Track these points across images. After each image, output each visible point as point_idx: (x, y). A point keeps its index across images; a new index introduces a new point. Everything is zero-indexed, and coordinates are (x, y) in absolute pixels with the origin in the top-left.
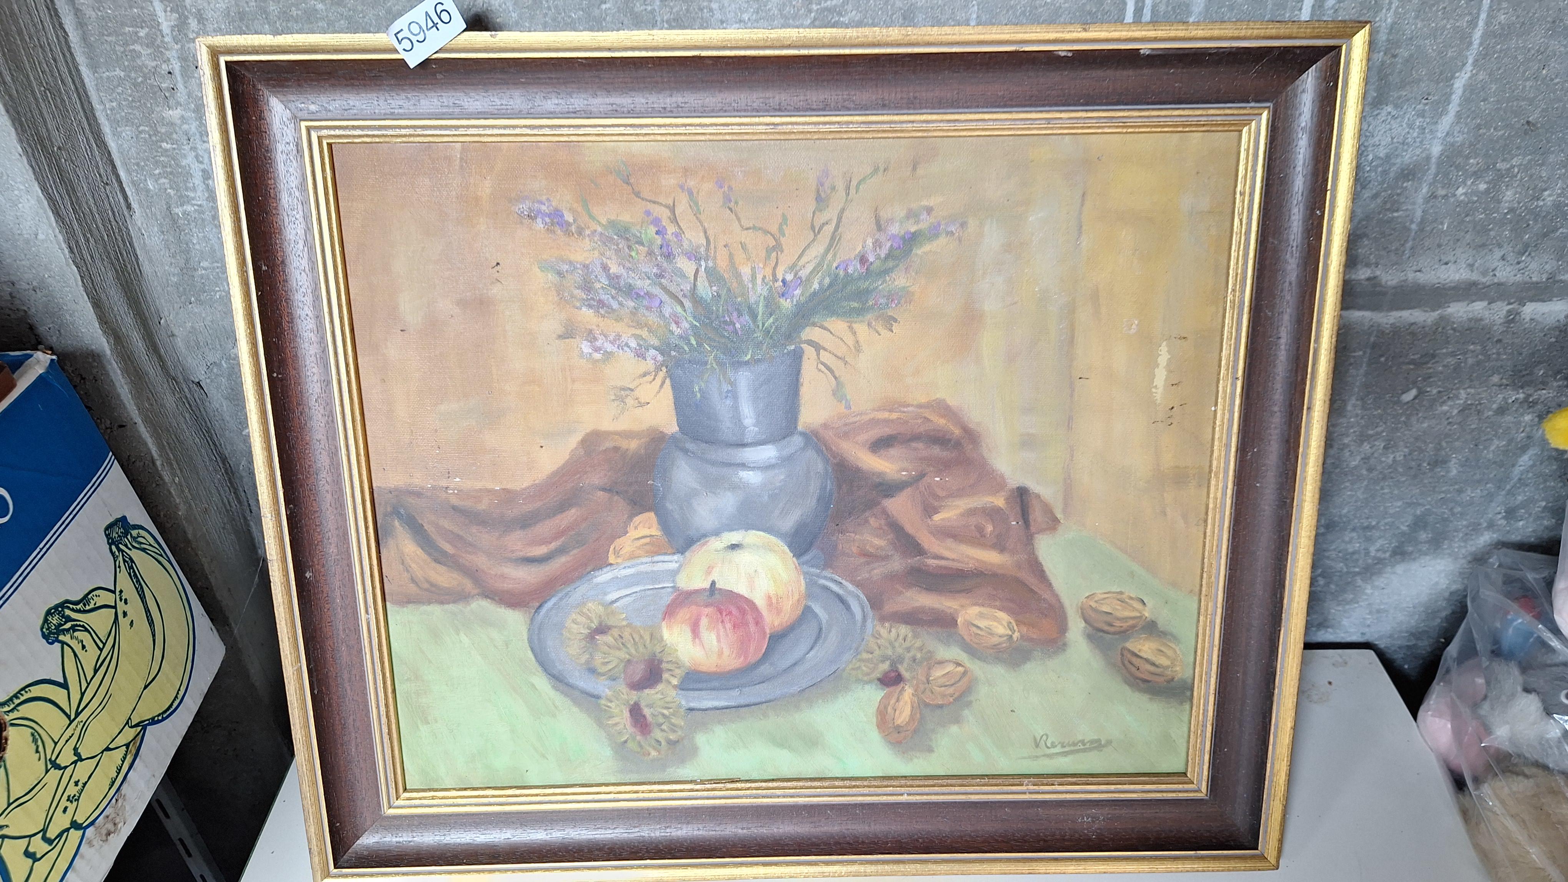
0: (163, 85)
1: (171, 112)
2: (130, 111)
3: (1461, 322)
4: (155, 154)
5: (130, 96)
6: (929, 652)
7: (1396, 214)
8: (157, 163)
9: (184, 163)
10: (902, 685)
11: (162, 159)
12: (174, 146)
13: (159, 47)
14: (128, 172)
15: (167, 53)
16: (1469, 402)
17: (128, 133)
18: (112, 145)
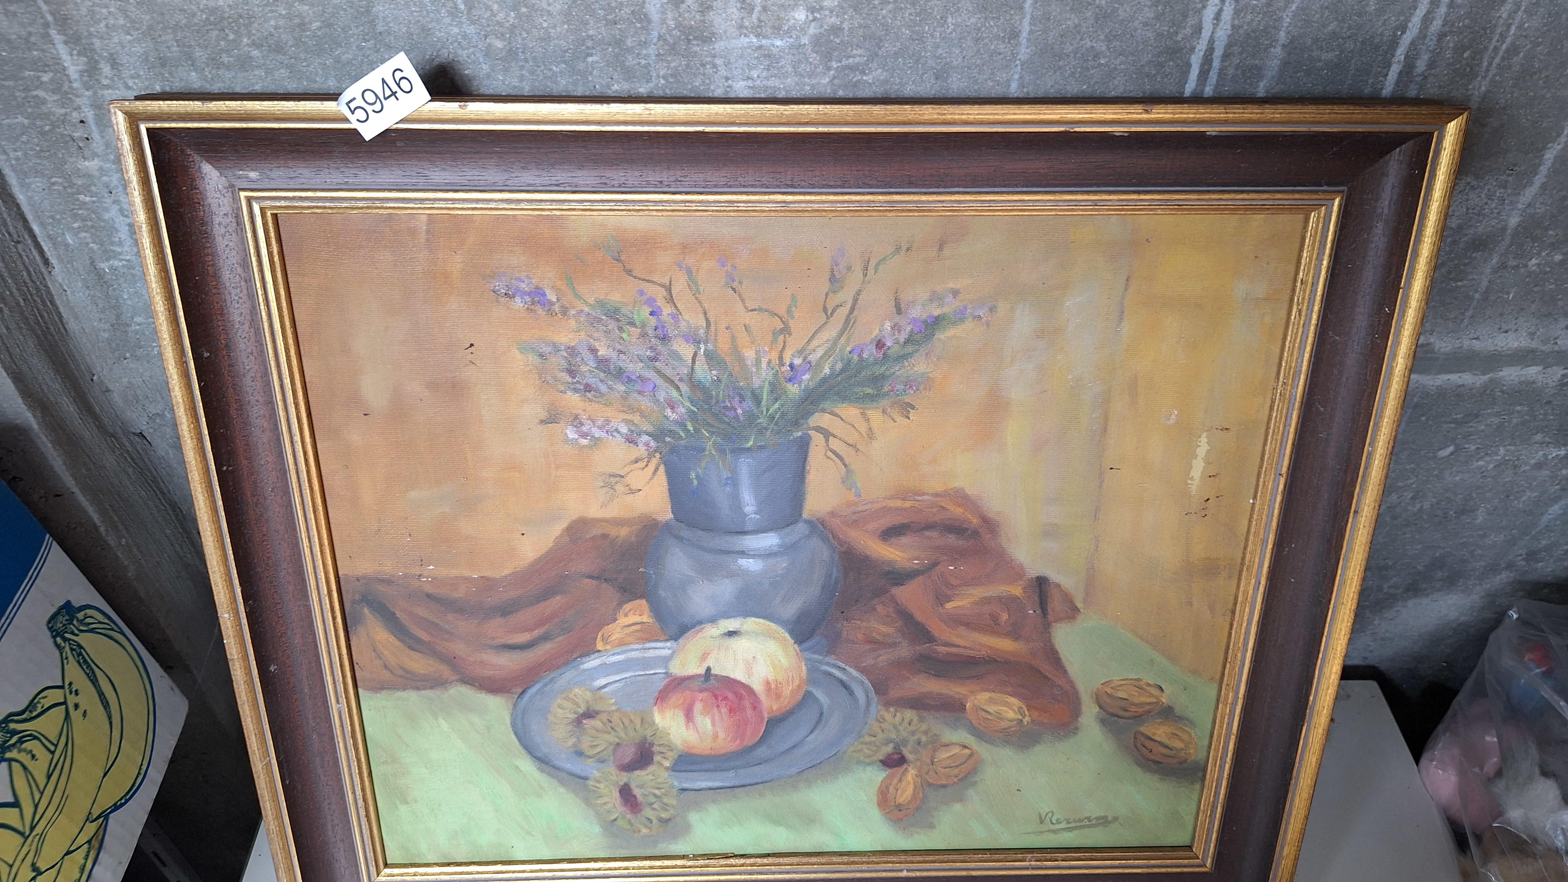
0: (76, 135)
1: (87, 163)
2: (39, 161)
3: (1511, 385)
4: (72, 207)
5: (37, 145)
6: (936, 735)
7: (1459, 284)
8: (75, 217)
9: (106, 216)
10: (905, 766)
11: (80, 212)
12: (94, 199)
13: (66, 93)
14: (42, 225)
15: (78, 100)
16: (1507, 458)
17: (38, 184)
18: (21, 198)
